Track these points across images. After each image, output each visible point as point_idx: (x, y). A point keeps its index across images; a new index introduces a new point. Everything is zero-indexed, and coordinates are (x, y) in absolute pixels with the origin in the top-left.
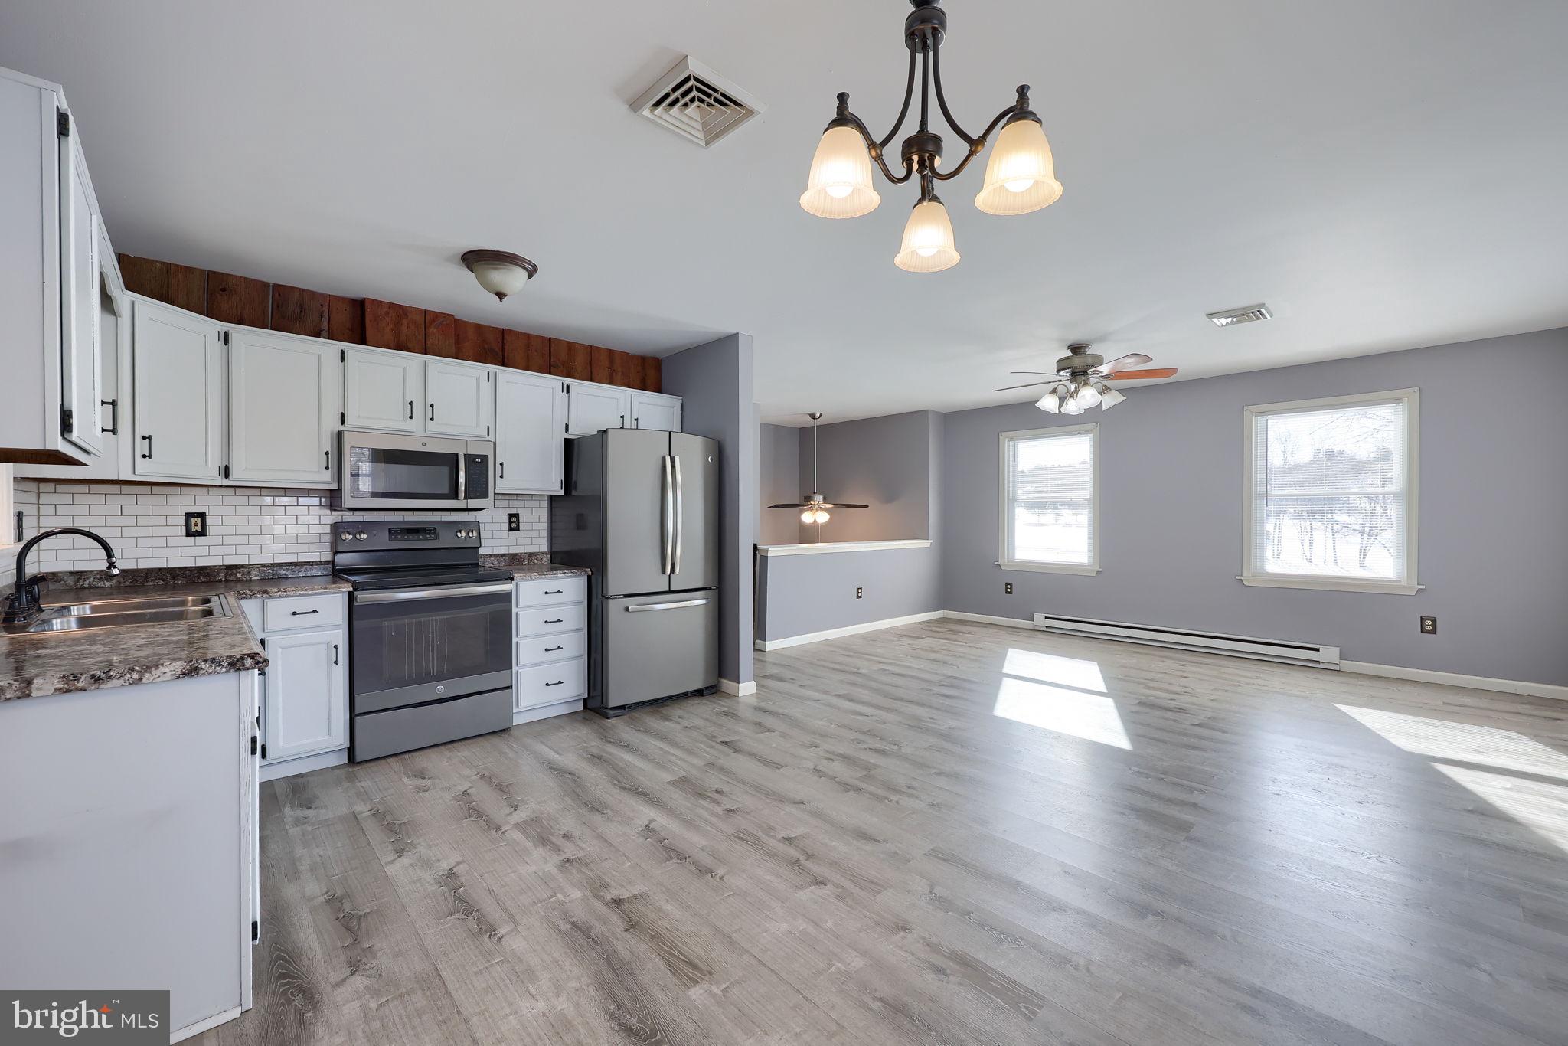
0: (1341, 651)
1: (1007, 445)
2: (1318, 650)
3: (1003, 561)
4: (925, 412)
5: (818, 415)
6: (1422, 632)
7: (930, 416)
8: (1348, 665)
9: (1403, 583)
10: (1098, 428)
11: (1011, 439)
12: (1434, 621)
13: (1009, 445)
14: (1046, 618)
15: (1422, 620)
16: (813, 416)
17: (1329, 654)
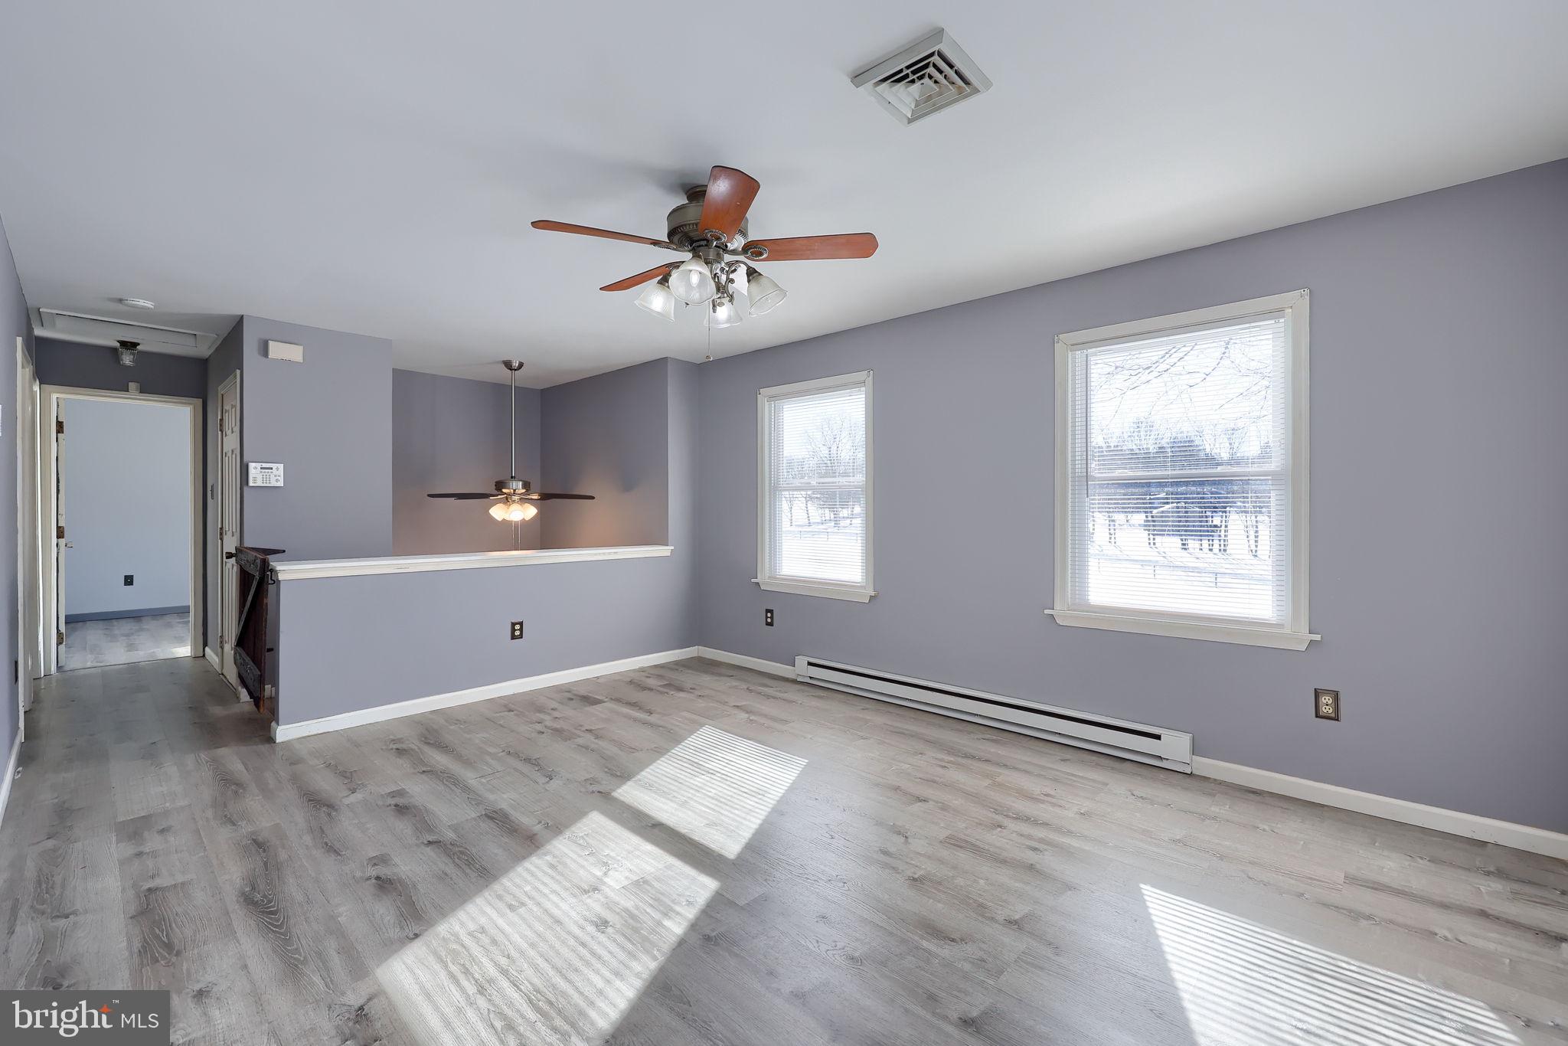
0: (1193, 740)
1: (765, 406)
2: (1158, 737)
3: (762, 578)
4: (664, 360)
5: (516, 364)
6: (1317, 717)
7: (670, 367)
8: (1206, 766)
9: (1287, 631)
10: (871, 377)
11: (772, 398)
12: (1336, 696)
13: (770, 407)
14: (810, 664)
15: (1317, 694)
16: (508, 365)
17: (1175, 746)
